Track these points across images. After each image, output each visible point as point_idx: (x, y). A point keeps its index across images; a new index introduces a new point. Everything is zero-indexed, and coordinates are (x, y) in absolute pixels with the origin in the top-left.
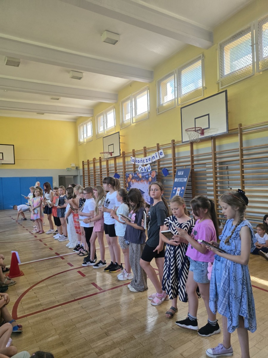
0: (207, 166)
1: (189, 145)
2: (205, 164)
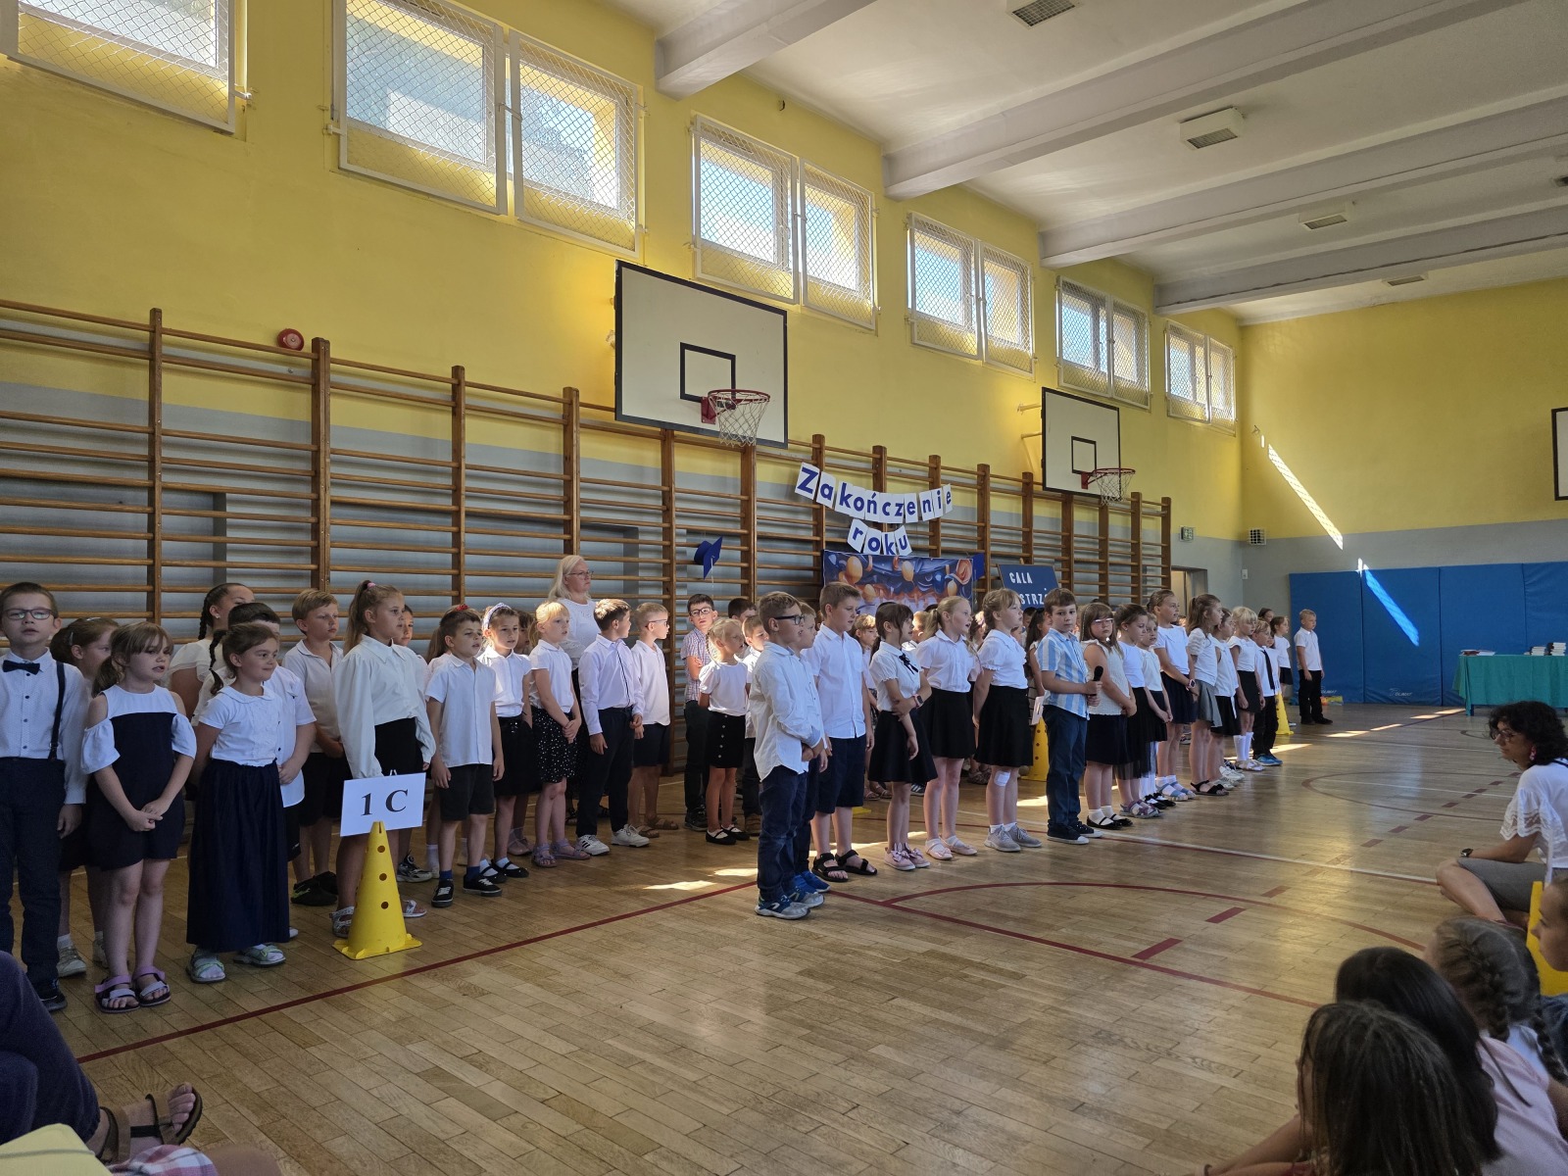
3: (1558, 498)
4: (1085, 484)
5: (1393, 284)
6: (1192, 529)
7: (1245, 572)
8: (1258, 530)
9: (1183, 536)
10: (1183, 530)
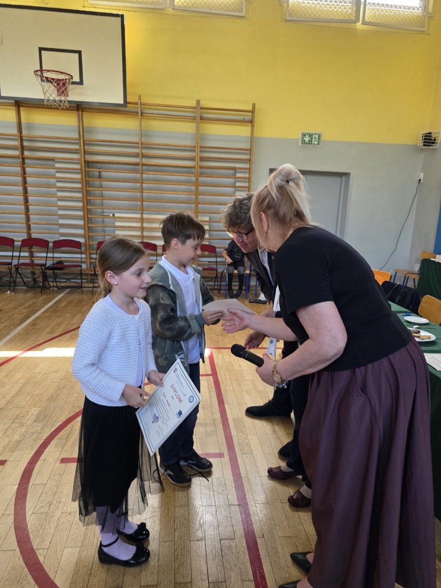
0: (57, 165)
1: (12, 109)
2: (53, 160)
4: (59, 92)
6: (320, 136)
7: (422, 176)
8: (430, 133)
9: (303, 142)
10: (304, 135)
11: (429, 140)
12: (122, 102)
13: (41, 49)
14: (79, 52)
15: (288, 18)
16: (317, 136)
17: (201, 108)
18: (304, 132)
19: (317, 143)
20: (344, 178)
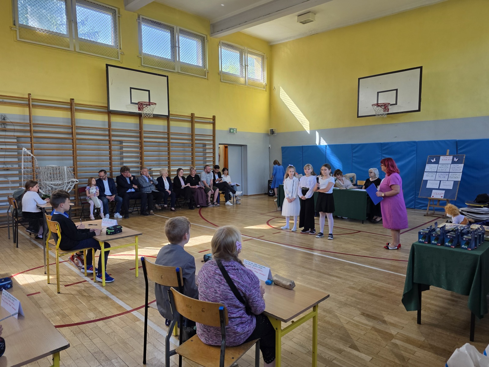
3: (358, 117)
4: (139, 109)
5: (304, 23)
6: (236, 129)
7: (270, 146)
8: (273, 129)
9: (230, 131)
10: (230, 129)
11: (272, 132)
12: (168, 115)
13: (131, 88)
14: (149, 91)
15: (222, 81)
16: (235, 130)
17: (195, 117)
18: (231, 128)
19: (235, 132)
20: (243, 147)
